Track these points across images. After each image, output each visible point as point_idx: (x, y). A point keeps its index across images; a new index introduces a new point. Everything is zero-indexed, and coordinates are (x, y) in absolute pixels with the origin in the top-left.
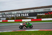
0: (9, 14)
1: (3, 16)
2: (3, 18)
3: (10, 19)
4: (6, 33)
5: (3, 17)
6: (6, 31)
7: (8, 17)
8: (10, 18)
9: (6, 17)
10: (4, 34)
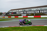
4: (26, 27)
7: (28, 13)
8: (30, 14)
9: (26, 13)
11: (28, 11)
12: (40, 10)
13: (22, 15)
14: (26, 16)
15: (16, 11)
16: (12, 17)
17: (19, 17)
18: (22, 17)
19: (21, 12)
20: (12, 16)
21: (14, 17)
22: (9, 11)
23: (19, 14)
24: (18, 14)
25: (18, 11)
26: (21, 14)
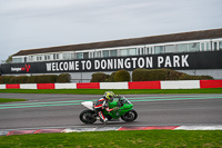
0: (106, 59)
1: (80, 64)
2: (79, 74)
3: (108, 76)
4: (92, 136)
5: (81, 70)
6: (94, 130)
7: (100, 69)
8: (110, 73)
9: (93, 69)
10: (84, 139)
11: (100, 60)
12: (157, 52)
13: (73, 75)
14: (93, 81)
15: (43, 60)
16: (23, 86)
17: (58, 86)
18: (73, 86)
19: (68, 61)
20: (26, 81)
21: (34, 86)
22: (10, 58)
23: (56, 72)
24: (51, 72)
25: (52, 59)
26: (68, 71)
